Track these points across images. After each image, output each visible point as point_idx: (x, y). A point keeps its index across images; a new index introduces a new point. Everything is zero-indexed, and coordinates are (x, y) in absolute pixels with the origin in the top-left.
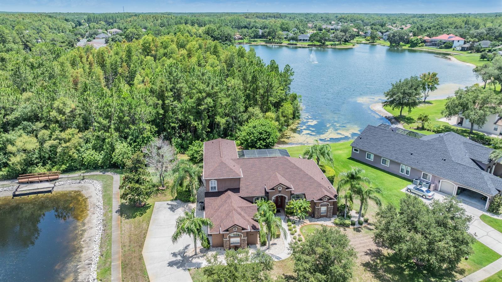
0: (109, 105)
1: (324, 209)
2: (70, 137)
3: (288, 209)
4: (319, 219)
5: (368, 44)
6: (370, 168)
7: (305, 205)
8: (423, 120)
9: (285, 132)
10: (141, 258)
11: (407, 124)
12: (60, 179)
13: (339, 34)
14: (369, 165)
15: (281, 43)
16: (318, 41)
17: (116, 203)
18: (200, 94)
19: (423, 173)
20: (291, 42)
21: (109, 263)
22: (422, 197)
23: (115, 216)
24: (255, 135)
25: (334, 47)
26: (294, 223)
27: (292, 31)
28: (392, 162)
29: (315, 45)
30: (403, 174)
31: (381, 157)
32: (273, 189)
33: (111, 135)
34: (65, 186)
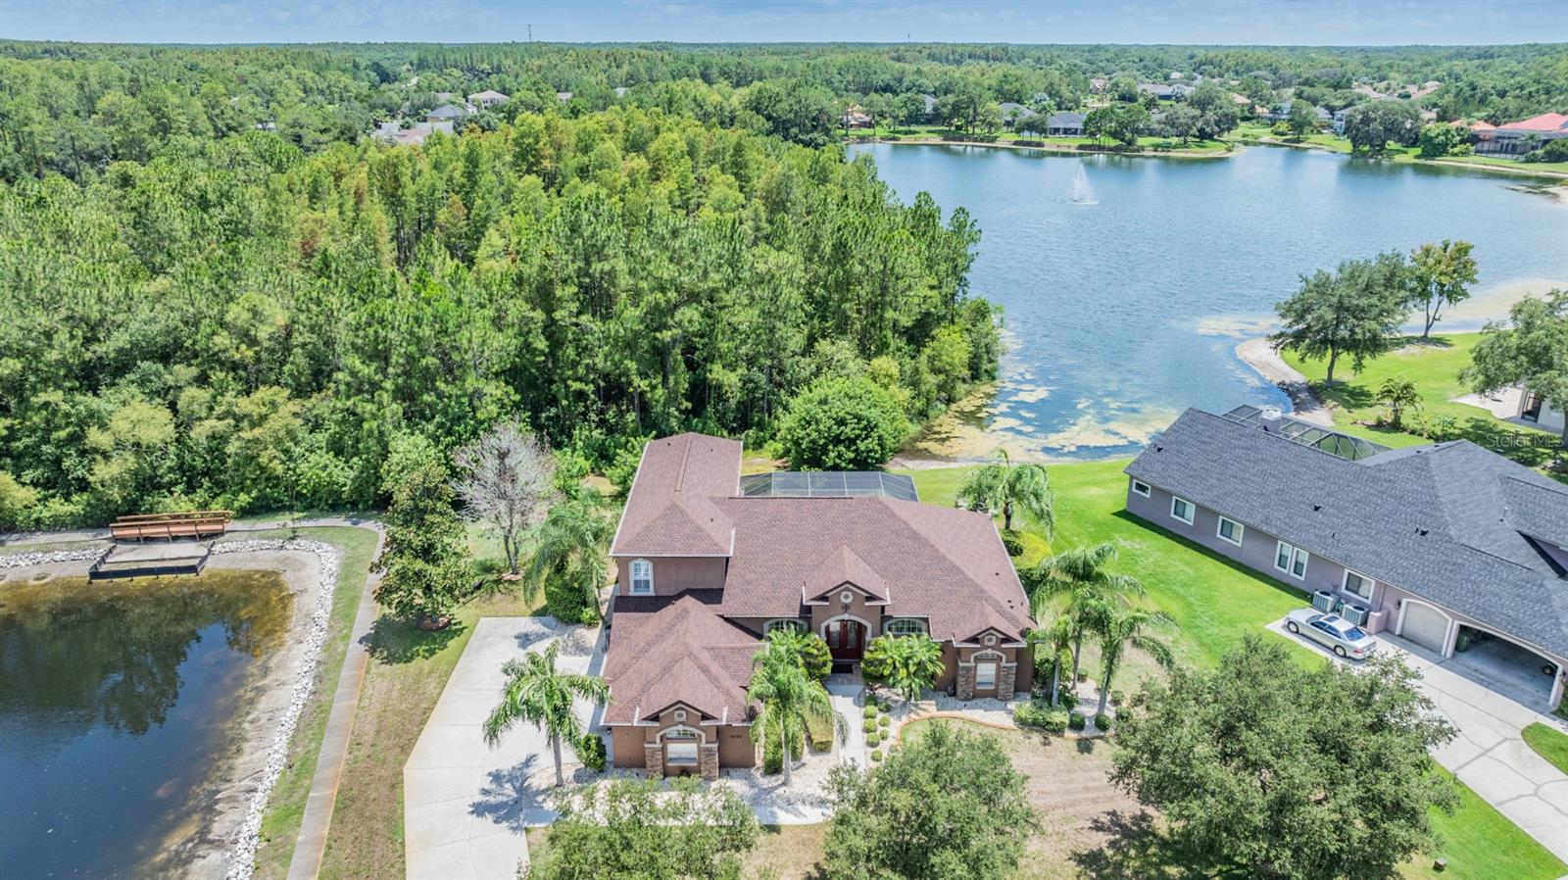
0: (382, 321)
1: (986, 672)
2: (264, 410)
3: (870, 663)
4: (968, 703)
5: (1281, 146)
6: (1180, 547)
7: (922, 655)
8: (1398, 398)
9: (938, 421)
10: (396, 784)
11: (1345, 411)
12: (227, 536)
13: (1184, 111)
14: (1181, 537)
15: (993, 140)
16: (1114, 135)
17: (368, 614)
18: (659, 295)
19: (1347, 571)
20: (1026, 136)
21: (302, 791)
22: (1334, 650)
23: (356, 650)
24: (821, 427)
25: (1163, 154)
26: (888, 709)
27: (1032, 101)
28: (1251, 531)
29: (1101, 148)
30: (1286, 571)
31: (1217, 514)
32: (823, 598)
33: (379, 410)
34: (239, 556)
